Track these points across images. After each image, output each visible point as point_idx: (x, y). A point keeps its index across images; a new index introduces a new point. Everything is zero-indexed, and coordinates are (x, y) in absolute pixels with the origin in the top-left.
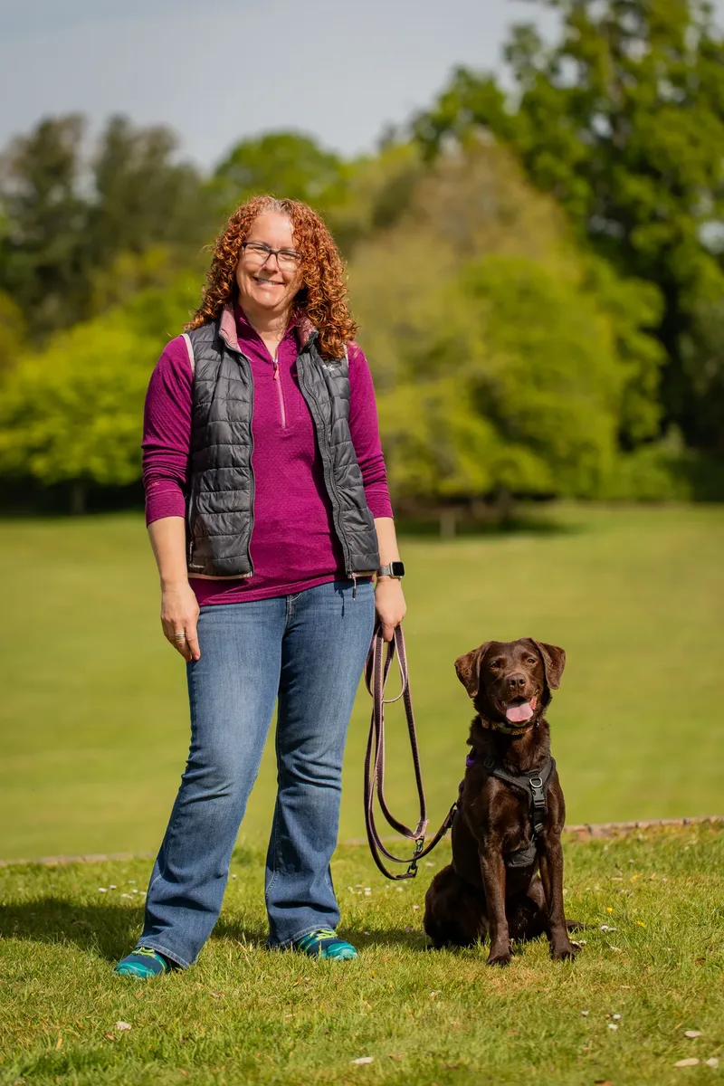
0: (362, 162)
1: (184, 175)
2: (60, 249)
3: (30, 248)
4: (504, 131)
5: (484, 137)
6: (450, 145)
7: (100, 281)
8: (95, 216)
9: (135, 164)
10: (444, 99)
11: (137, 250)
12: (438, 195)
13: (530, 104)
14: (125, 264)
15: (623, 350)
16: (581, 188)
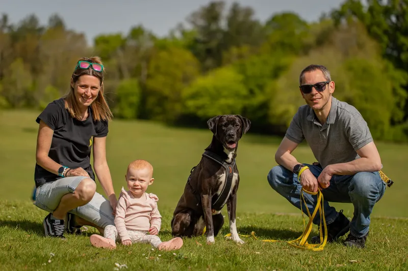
0: (314, 24)
1: (255, 24)
2: (213, 44)
3: (204, 43)
4: (361, 17)
5: (355, 19)
6: (344, 21)
7: (225, 55)
8: (226, 34)
9: (241, 18)
10: (343, 6)
11: (238, 46)
12: (338, 37)
13: (371, 10)
14: (234, 51)
15: (394, 92)
16: (386, 39)
